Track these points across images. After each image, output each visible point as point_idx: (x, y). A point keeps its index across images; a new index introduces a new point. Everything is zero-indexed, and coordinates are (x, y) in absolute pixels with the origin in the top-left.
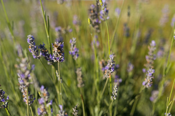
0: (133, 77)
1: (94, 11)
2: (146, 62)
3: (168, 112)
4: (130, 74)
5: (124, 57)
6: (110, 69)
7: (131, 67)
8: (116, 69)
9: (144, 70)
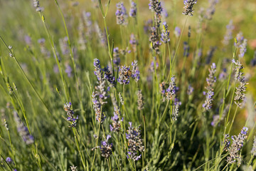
0: (192, 102)
1: (155, 33)
2: (207, 85)
3: (226, 133)
4: (190, 97)
5: (183, 79)
6: (171, 91)
7: (191, 90)
8: (176, 91)
9: (204, 93)
